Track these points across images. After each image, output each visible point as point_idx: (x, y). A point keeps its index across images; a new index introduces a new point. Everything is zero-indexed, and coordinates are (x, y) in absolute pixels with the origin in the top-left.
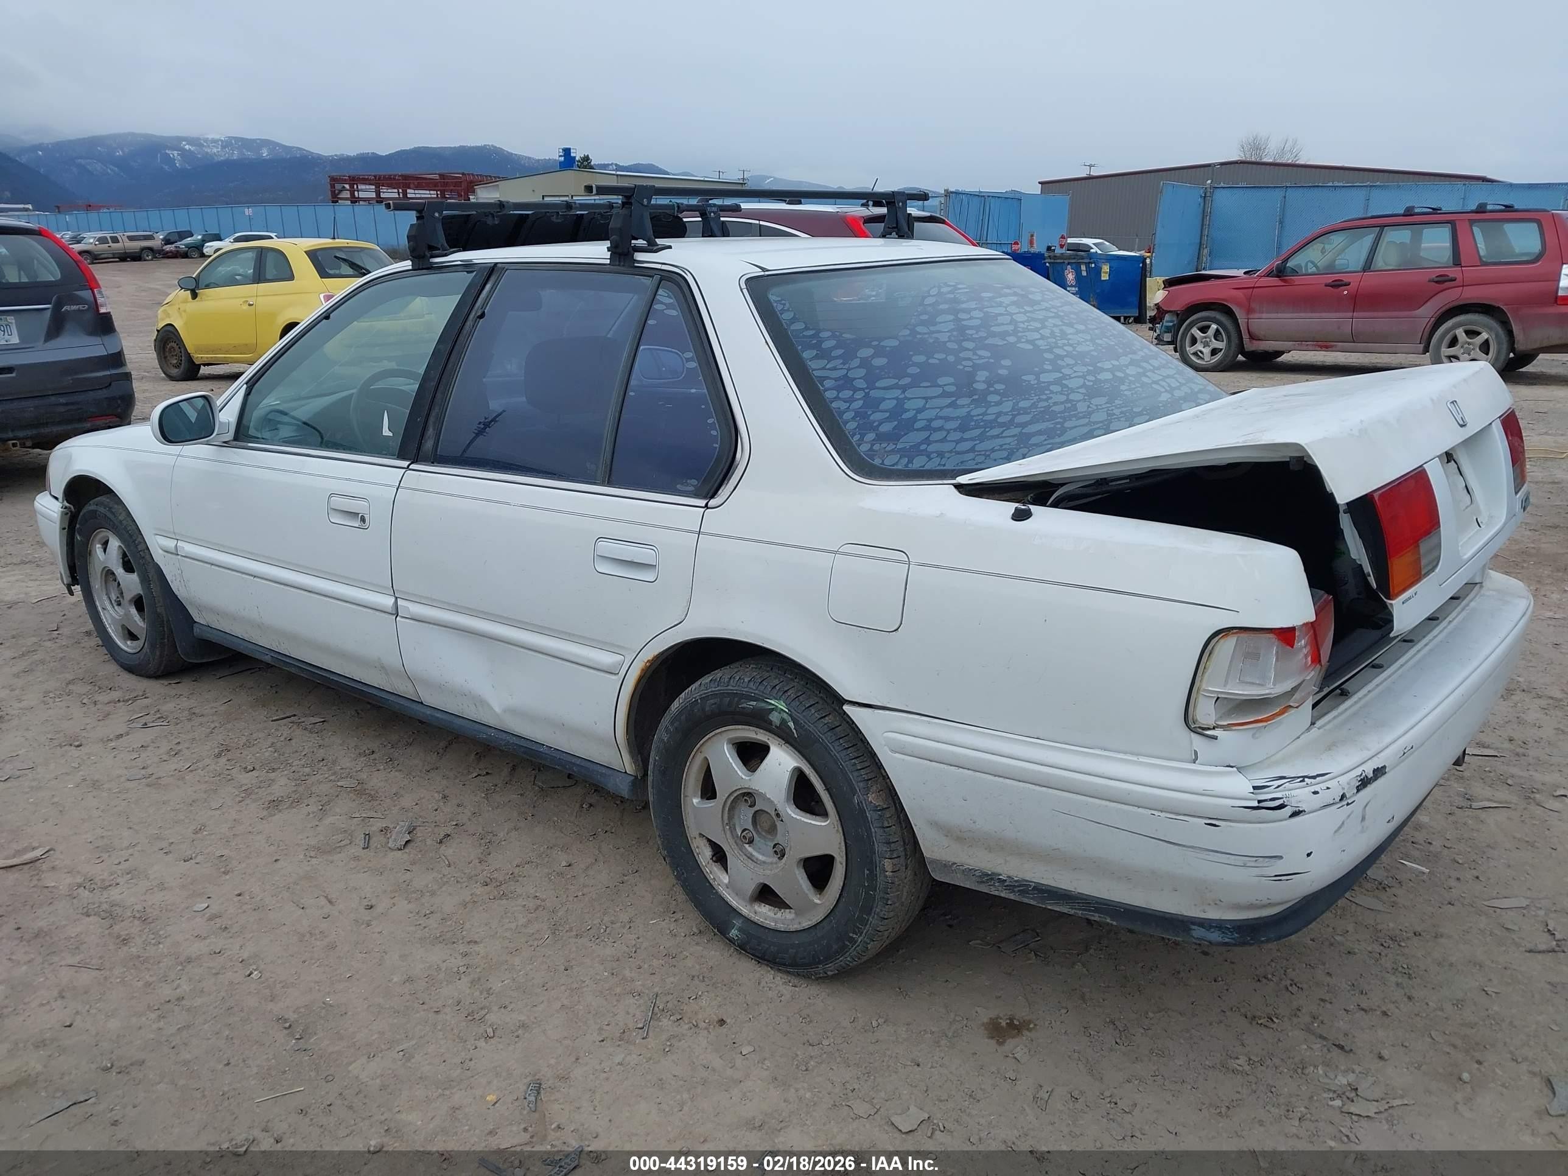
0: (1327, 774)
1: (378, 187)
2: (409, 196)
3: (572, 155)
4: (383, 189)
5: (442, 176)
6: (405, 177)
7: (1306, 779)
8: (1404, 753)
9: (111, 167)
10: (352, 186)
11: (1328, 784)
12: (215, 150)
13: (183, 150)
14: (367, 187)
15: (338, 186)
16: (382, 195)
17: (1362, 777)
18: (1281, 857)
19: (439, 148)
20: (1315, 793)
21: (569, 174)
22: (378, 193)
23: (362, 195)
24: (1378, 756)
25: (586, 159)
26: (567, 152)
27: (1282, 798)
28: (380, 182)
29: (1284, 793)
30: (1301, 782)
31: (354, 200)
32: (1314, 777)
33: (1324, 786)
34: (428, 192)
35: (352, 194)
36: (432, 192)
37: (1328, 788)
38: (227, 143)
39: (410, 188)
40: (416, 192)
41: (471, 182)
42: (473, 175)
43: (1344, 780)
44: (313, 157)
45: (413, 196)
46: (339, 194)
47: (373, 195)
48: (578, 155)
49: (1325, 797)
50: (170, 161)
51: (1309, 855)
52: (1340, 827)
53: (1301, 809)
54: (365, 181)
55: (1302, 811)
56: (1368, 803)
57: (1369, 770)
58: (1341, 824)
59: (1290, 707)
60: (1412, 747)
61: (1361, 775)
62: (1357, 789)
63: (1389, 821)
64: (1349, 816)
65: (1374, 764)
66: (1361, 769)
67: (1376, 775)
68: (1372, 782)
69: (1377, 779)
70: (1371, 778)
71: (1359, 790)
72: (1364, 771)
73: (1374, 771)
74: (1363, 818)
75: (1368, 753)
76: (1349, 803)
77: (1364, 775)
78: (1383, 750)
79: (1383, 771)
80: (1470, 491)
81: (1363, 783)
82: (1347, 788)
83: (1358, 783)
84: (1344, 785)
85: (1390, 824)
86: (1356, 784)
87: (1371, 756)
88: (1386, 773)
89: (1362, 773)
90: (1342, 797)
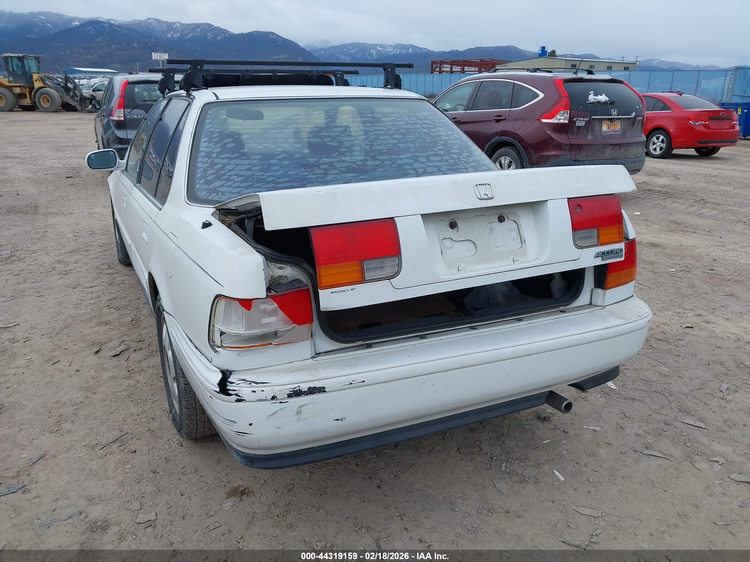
0: (267, 383)
1: (452, 65)
2: (465, 70)
3: (546, 50)
4: (454, 67)
5: (481, 60)
6: (464, 61)
7: (253, 384)
8: (351, 384)
9: (348, 57)
10: (440, 65)
11: (263, 389)
12: (390, 50)
13: (377, 50)
14: (447, 66)
15: (435, 66)
16: (453, 70)
17: (295, 390)
18: (235, 422)
19: (487, 47)
20: (255, 392)
21: (542, 59)
22: (451, 68)
23: (445, 69)
24: (321, 381)
25: (553, 52)
26: (543, 48)
27: (237, 391)
28: (453, 63)
29: (238, 388)
30: (249, 384)
31: (441, 72)
32: (257, 383)
33: (261, 389)
34: (474, 68)
35: (440, 69)
36: (476, 68)
37: (263, 391)
38: (395, 47)
39: (466, 66)
40: (469, 68)
41: (494, 63)
42: (496, 60)
43: (276, 389)
44: (430, 53)
45: (468, 70)
46: (435, 69)
47: (449, 70)
48: (549, 50)
49: (260, 395)
50: (371, 55)
51: (251, 425)
52: (273, 414)
53: (242, 398)
54: (447, 63)
55: (243, 400)
56: (304, 405)
57: (304, 387)
58: (276, 412)
59: (271, 344)
60: (364, 381)
61: (294, 388)
62: (290, 396)
63: (338, 420)
64: (282, 409)
65: (312, 385)
66: (296, 385)
67: (312, 391)
68: (307, 395)
69: (314, 393)
70: (306, 391)
71: (292, 397)
72: (299, 387)
73: (310, 388)
74: (299, 413)
75: (311, 378)
76: (281, 403)
77: (298, 388)
78: (328, 378)
79: (321, 390)
80: (523, 241)
81: (296, 393)
82: (280, 393)
83: (291, 392)
84: (279, 391)
85: (340, 422)
86: (289, 393)
87: (313, 380)
88: (326, 391)
89: (296, 387)
90: (274, 398)
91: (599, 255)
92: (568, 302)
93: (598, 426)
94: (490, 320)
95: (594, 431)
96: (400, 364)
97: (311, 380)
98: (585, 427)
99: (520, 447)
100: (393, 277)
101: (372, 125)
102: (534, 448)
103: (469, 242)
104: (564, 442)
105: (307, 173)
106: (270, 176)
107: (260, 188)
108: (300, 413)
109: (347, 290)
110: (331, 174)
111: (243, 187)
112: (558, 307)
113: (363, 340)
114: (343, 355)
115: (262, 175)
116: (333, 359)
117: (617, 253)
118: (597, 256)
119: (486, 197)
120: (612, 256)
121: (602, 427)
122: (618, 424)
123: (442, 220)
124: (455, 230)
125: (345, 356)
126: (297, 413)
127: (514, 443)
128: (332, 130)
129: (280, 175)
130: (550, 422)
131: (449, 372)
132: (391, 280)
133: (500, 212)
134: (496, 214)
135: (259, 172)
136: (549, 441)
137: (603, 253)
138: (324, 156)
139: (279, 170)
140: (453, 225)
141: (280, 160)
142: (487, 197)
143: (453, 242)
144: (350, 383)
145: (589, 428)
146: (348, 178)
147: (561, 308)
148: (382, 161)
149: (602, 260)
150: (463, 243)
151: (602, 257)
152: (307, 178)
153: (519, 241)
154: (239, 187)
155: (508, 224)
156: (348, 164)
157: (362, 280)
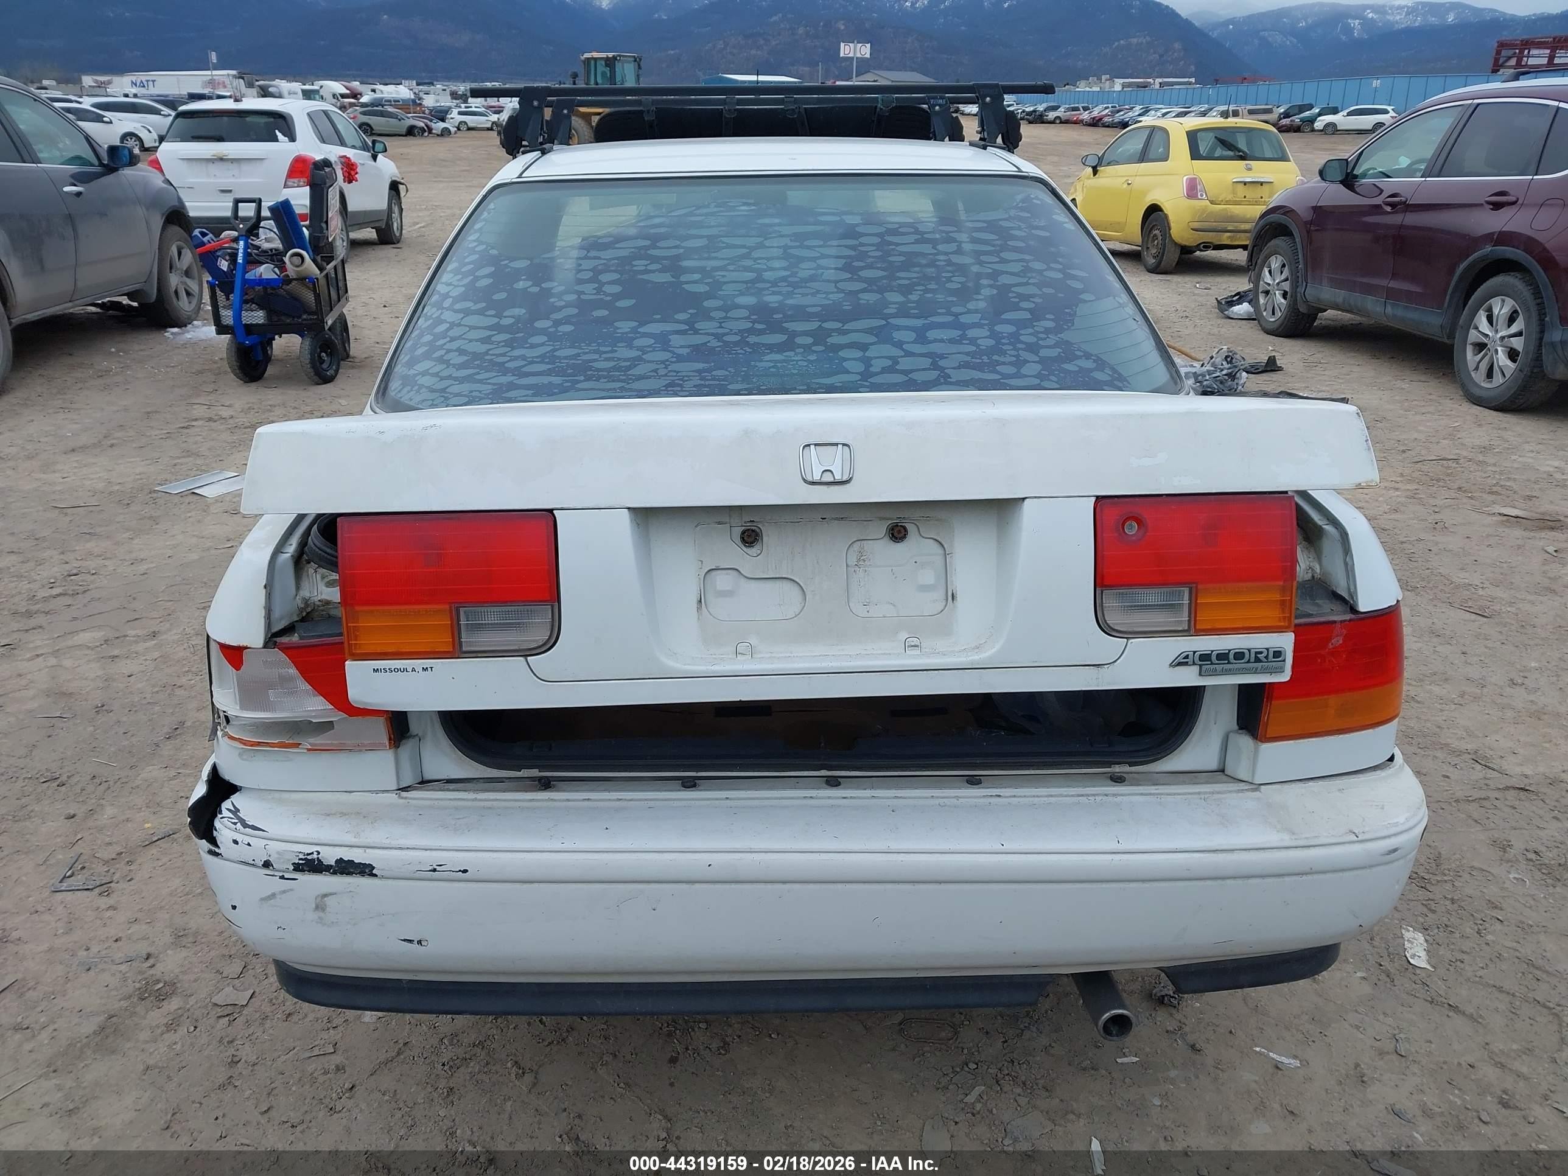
0: (264, 831)
7: (240, 824)
8: (435, 870)
11: (252, 841)
14: (1541, 51)
17: (309, 857)
20: (236, 842)
23: (1532, 61)
24: (368, 850)
27: (217, 831)
29: (221, 826)
30: (235, 824)
32: (247, 826)
33: (247, 839)
37: (249, 844)
43: (275, 846)
49: (247, 854)
51: (234, 908)
52: (269, 898)
53: (219, 851)
54: (1540, 44)
55: (219, 854)
56: (331, 894)
57: (329, 856)
58: (273, 895)
59: (297, 745)
60: (465, 871)
61: (308, 854)
62: (298, 868)
63: (410, 941)
64: (284, 892)
65: (347, 855)
66: (315, 849)
67: (345, 868)
68: (335, 873)
69: (349, 874)
70: (331, 866)
71: (303, 871)
72: (319, 853)
73: (340, 861)
74: (320, 907)
75: (349, 839)
76: (282, 877)
77: (315, 856)
78: (387, 848)
79: (365, 870)
80: (950, 598)
81: (311, 865)
82: (279, 858)
83: (301, 862)
84: (278, 853)
85: (415, 946)
86: (297, 862)
87: (352, 844)
88: (376, 875)
89: (312, 853)
90: (267, 864)
91: (1190, 660)
92: (1145, 756)
93: (1295, 1057)
94: (888, 769)
95: (1277, 1067)
96: (568, 845)
97: (349, 844)
98: (1258, 1049)
99: (1053, 1056)
100: (534, 652)
101: (822, 243)
102: (1084, 1069)
103: (787, 585)
104: (1173, 1073)
105: (596, 356)
106: (516, 358)
107: (484, 384)
108: (323, 910)
109: (413, 670)
110: (649, 362)
111: (456, 379)
112: (1109, 764)
113: (542, 768)
114: (471, 795)
115: (503, 355)
116: (441, 803)
117: (1258, 660)
118: (1182, 662)
119: (828, 478)
120: (1236, 666)
121: (1305, 1063)
122: (1357, 1065)
123: (719, 523)
124: (753, 551)
125: (473, 800)
126: (317, 908)
127: (1044, 1041)
128: (713, 255)
129: (537, 357)
130: (1174, 1011)
131: (697, 886)
132: (529, 658)
133: (894, 516)
134: (881, 519)
135: (503, 346)
136: (1136, 1059)
137: (1205, 657)
138: (659, 316)
139: (543, 344)
140: (750, 538)
141: (557, 323)
142: (832, 480)
143: (743, 580)
144: (431, 868)
145: (1267, 1056)
146: (684, 374)
147: (1117, 769)
148: (793, 334)
149: (1200, 675)
150: (769, 585)
151: (1200, 666)
152: (590, 368)
153: (940, 594)
154: (450, 377)
155: (916, 546)
156: (705, 339)
157: (455, 651)
